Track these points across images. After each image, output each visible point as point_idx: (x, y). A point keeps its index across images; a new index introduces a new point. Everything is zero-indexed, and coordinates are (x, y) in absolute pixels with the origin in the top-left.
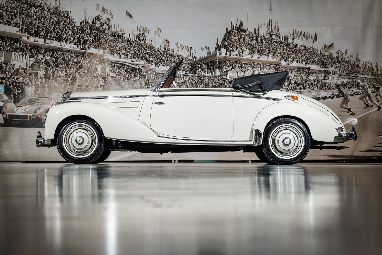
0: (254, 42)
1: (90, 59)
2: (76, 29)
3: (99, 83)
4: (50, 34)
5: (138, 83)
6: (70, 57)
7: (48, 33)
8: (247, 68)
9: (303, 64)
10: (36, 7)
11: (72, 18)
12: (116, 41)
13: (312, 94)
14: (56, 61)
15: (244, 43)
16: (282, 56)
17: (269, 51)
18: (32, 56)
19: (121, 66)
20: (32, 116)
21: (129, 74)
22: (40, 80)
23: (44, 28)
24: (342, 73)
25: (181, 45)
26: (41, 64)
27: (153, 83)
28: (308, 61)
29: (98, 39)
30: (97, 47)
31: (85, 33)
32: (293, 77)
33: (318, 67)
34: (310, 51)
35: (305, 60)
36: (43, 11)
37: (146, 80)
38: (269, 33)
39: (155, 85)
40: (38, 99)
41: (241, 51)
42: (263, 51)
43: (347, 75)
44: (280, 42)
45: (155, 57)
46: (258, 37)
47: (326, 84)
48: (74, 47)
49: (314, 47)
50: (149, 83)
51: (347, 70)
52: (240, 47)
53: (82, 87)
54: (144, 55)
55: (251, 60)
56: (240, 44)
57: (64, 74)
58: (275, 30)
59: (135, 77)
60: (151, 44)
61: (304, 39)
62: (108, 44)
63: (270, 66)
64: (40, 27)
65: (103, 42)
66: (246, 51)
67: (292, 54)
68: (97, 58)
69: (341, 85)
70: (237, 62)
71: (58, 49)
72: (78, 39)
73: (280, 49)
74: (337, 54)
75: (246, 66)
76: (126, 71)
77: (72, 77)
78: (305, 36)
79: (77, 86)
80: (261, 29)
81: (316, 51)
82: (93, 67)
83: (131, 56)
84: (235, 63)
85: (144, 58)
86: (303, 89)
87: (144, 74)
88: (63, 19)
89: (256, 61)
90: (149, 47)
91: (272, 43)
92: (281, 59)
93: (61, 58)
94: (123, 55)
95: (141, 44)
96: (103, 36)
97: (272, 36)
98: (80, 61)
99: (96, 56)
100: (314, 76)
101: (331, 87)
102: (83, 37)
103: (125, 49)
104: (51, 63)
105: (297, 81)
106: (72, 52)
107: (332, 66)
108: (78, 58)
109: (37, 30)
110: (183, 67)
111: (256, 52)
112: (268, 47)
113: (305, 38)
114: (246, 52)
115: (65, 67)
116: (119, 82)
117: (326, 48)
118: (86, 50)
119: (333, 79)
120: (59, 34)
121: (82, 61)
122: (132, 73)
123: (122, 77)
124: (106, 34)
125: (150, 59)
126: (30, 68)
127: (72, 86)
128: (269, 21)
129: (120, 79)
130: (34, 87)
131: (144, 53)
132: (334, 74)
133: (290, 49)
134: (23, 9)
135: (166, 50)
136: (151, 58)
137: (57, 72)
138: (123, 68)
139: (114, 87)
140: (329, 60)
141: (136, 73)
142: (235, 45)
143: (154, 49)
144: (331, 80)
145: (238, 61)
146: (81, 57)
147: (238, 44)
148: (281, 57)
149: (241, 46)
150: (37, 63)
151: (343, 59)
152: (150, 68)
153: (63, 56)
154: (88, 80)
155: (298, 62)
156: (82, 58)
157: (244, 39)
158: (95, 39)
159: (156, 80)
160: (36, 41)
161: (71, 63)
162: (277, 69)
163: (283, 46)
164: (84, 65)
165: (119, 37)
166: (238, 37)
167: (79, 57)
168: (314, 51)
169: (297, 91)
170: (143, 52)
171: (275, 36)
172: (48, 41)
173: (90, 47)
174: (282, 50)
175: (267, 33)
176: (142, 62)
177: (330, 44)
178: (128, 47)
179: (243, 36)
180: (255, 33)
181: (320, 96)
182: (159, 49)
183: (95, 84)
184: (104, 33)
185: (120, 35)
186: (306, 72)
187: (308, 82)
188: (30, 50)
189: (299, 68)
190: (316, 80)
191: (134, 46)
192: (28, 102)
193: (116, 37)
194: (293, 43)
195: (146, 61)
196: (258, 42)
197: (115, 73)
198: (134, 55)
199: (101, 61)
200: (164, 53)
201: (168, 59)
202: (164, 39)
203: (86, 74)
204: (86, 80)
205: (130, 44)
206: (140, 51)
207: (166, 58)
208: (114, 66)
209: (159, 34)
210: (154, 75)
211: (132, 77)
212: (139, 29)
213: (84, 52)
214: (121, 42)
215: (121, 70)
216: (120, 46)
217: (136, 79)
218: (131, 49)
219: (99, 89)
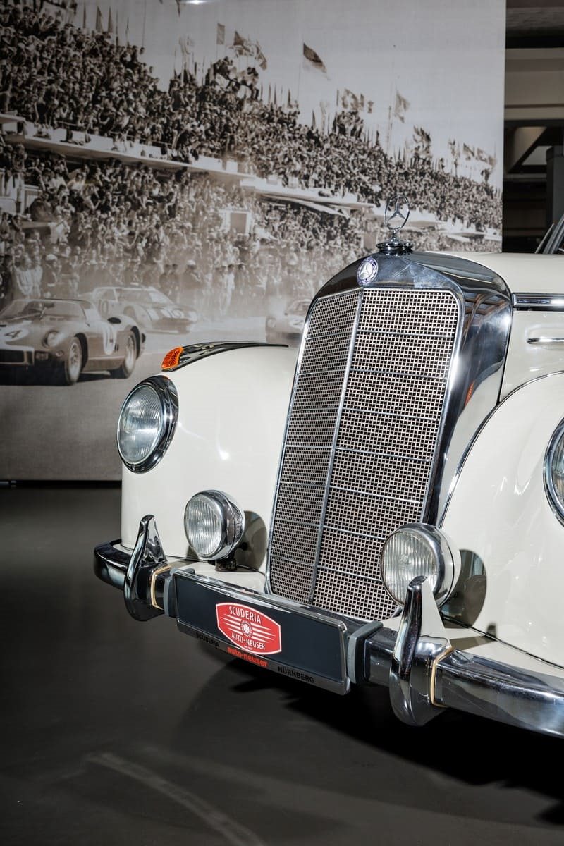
1: (200, 190)
2: (158, 101)
3: (225, 259)
4: (84, 114)
5: (339, 259)
6: (142, 182)
7: (77, 111)
10: (42, 36)
11: (147, 68)
12: (275, 134)
14: (102, 194)
18: (33, 180)
19: (290, 209)
20: (36, 352)
21: (312, 231)
22: (56, 250)
23: (66, 98)
25: (465, 146)
26: (58, 204)
29: (222, 130)
30: (221, 153)
31: (186, 111)
36: (63, 46)
37: (362, 249)
40: (52, 306)
45: (389, 181)
48: (152, 153)
53: (177, 271)
54: (357, 178)
57: (124, 231)
59: (330, 242)
60: (377, 144)
62: (252, 145)
64: (53, 95)
65: (238, 138)
68: (219, 186)
71: (108, 160)
72: (165, 130)
76: (304, 223)
77: (148, 242)
82: (208, 211)
83: (317, 179)
85: (356, 186)
87: (356, 234)
88: (120, 69)
90: (370, 154)
93: (116, 185)
94: (296, 176)
95: (347, 145)
96: (237, 121)
98: (171, 194)
99: (217, 180)
102: (179, 125)
103: (302, 158)
104: (88, 199)
106: (146, 169)
108: (166, 185)
109: (44, 103)
110: (471, 213)
115: (128, 212)
116: (283, 255)
118: (187, 161)
120: (109, 116)
122: (320, 229)
123: (292, 242)
124: (244, 114)
125: (373, 188)
126: (29, 215)
127: (148, 267)
130: (39, 272)
131: (355, 172)
134: (5, 40)
135: (421, 161)
136: (377, 186)
137: (105, 228)
138: (296, 214)
139: (267, 270)
141: (333, 229)
143: (385, 157)
146: (174, 181)
150: (48, 200)
152: (372, 215)
153: (122, 179)
154: (195, 251)
156: (177, 186)
160: (44, 134)
161: (145, 199)
164: (181, 205)
165: (285, 124)
167: (167, 183)
170: (354, 167)
172: (78, 136)
173: (200, 153)
176: (351, 198)
178: (311, 154)
182: (401, 158)
183: (216, 262)
184: (241, 110)
185: (287, 117)
188: (28, 164)
191: (328, 150)
192: (24, 313)
193: (275, 124)
195: (361, 195)
197: (272, 229)
198: (328, 177)
199: (232, 196)
200: (415, 170)
201: (425, 190)
202: (415, 128)
203: (187, 233)
204: (188, 249)
205: (315, 143)
206: (343, 165)
207: (420, 185)
208: (269, 208)
209: (402, 115)
210: (384, 236)
211: (319, 241)
212: (343, 99)
213: (181, 169)
214: (288, 139)
215: (290, 220)
216: (286, 151)
217: (333, 246)
218: (319, 158)
219: (226, 276)
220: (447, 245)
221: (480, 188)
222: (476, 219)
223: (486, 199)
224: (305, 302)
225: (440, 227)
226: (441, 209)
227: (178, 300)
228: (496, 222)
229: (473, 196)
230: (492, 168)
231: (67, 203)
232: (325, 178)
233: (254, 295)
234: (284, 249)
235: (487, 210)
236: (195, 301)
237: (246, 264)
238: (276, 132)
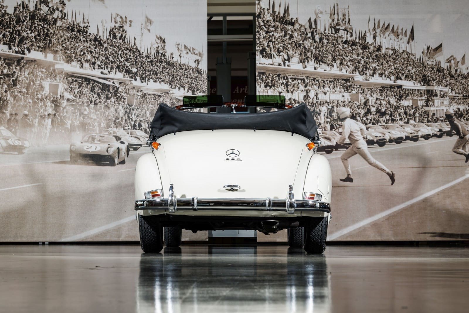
0: (308, 42)
1: (31, 70)
2: (7, 19)
3: (45, 110)
5: (113, 111)
8: (296, 85)
9: (390, 79)
12: (75, 38)
13: (406, 131)
15: (292, 43)
16: (355, 65)
17: (334, 57)
19: (84, 81)
21: (97, 94)
24: (457, 95)
25: (185, 46)
27: (137, 110)
28: (399, 74)
29: (45, 36)
30: (43, 49)
31: (23, 25)
32: (374, 101)
33: (416, 84)
34: (403, 58)
35: (394, 73)
37: (126, 105)
38: (333, 27)
39: (140, 115)
41: (286, 58)
42: (324, 57)
43: (465, 98)
44: (351, 43)
45: (142, 66)
46: (315, 34)
47: (429, 113)
48: (3, 49)
49: (409, 50)
50: (132, 111)
51: (466, 90)
52: (285, 51)
53: (17, 117)
54: (123, 64)
55: (303, 72)
56: (284, 44)
58: (344, 22)
59: (108, 101)
60: (135, 44)
61: (392, 36)
62: (62, 44)
63: (335, 83)
65: (53, 40)
66: (295, 56)
67: (373, 62)
68: (43, 68)
69: (455, 115)
70: (279, 76)
72: (11, 36)
73: (351, 54)
74: (448, 62)
75: (294, 83)
76: (92, 90)
78: (394, 32)
79: (8, 115)
80: (320, 21)
81: (413, 58)
82: (36, 83)
83: (100, 64)
84: (276, 77)
85: (123, 69)
86: (390, 121)
87: (123, 96)
89: (311, 74)
90: (130, 50)
91: (339, 44)
92: (353, 70)
94: (87, 63)
95: (117, 45)
96: (53, 31)
97: (339, 32)
98: (14, 72)
99: (41, 65)
100: (409, 100)
101: (438, 118)
102: (19, 33)
103: (91, 52)
105: (380, 108)
106: (0, 58)
107: (440, 83)
108: (11, 67)
110: (189, 84)
111: (311, 59)
112: (331, 51)
113: (394, 36)
114: (295, 59)
116: (80, 108)
117: (430, 53)
118: (24, 53)
119: (442, 104)
121: (17, 72)
122: (101, 92)
123: (85, 101)
124: (58, 27)
125: (132, 69)
128: (334, 7)
129: (81, 103)
131: (122, 60)
132: (443, 96)
133: (369, 55)
135: (160, 55)
136: (135, 69)
138: (87, 84)
139: (71, 117)
140: (435, 73)
141: (109, 93)
142: (276, 48)
143: (139, 52)
144: (437, 107)
145: (281, 75)
146: (16, 65)
147: (282, 45)
148: (353, 67)
149: (286, 49)
151: (458, 71)
152: (132, 85)
154: (28, 106)
155: (381, 77)
156: (18, 68)
157: (291, 36)
158: (39, 35)
159: (143, 105)
162: (347, 88)
163: (357, 48)
164: (20, 79)
165: (81, 33)
166: (282, 33)
167: (12, 66)
168: (409, 57)
169: (381, 124)
170: (122, 58)
171: (344, 33)
173: (31, 49)
174: (355, 56)
175: (331, 27)
176: (120, 76)
177: (437, 46)
178: (96, 50)
179: (289, 32)
180: (311, 27)
181: (420, 134)
182: (149, 52)
183: (40, 112)
184: (55, 25)
185: (82, 28)
186: (396, 92)
187: (399, 110)
189: (384, 87)
190: (412, 106)
191: (106, 47)
193: (75, 33)
194: (374, 45)
195: (125, 74)
196: (315, 42)
197: (73, 93)
198: (106, 63)
199: (50, 74)
200: (156, 60)
201: (162, 71)
202: (156, 36)
203: (24, 95)
204: (24, 104)
205: (99, 44)
206: (115, 56)
207: (159, 68)
208: (72, 81)
209: (148, 28)
210: (139, 97)
211: (101, 100)
212: (115, 19)
213: (20, 58)
214: (83, 41)
215: (84, 88)
216: (82, 48)
217: (109, 103)
218: (101, 52)
220: (176, 103)
221: (194, 70)
222: (192, 87)
223: (198, 76)
224: (93, 136)
225: (171, 92)
226: (172, 82)
227: (18, 135)
228: (204, 89)
229: (190, 75)
230: (201, 59)
232: (104, 64)
233: (63, 131)
234: (81, 104)
235: (198, 82)
236: (28, 135)
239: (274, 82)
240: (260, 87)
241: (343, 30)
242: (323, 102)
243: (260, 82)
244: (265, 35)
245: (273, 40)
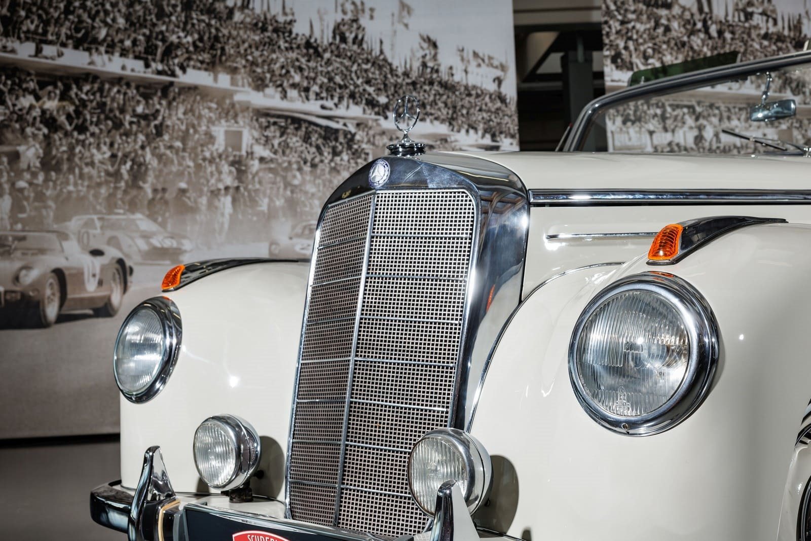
0: (698, 38)
1: (189, 106)
2: (138, 11)
3: (219, 180)
4: (55, 26)
6: (124, 100)
7: (47, 23)
8: (679, 118)
12: (269, 44)
14: (78, 113)
15: (668, 41)
16: (784, 78)
19: (290, 124)
20: (6, 292)
21: (315, 147)
22: (27, 176)
23: (34, 9)
25: (474, 52)
26: (28, 125)
29: (212, 41)
30: (211, 66)
31: (170, 21)
38: (741, 10)
40: (23, 239)
44: (775, 37)
45: (396, 92)
46: (709, 22)
48: (134, 68)
52: (657, 56)
54: (361, 89)
56: (655, 44)
57: (104, 153)
59: (335, 158)
60: (382, 52)
62: (246, 56)
64: (19, 5)
65: (229, 49)
68: (211, 101)
71: (84, 76)
72: (147, 42)
75: (675, 113)
76: (306, 139)
77: (133, 164)
82: (199, 129)
83: (318, 91)
85: (361, 98)
87: (363, 149)
90: (373, 63)
91: (753, 40)
92: (781, 87)
93: (94, 104)
94: (295, 89)
95: (349, 54)
96: (227, 31)
97: (753, 18)
98: (158, 111)
99: (208, 95)
102: (164, 36)
104: (62, 119)
106: (128, 85)
108: (151, 102)
109: (8, 14)
110: (485, 123)
115: (109, 132)
116: (284, 174)
118: (173, 74)
120: (84, 28)
122: (323, 143)
123: (294, 160)
124: (236, 23)
125: (379, 99)
127: (134, 192)
130: (7, 201)
131: (359, 82)
135: (429, 70)
136: (383, 97)
137: (83, 150)
139: (268, 191)
141: (338, 144)
142: (640, 51)
143: (390, 67)
146: (160, 97)
147: (651, 45)
148: (781, 81)
149: (659, 52)
150: (17, 121)
152: (379, 128)
153: (101, 96)
154: (186, 173)
156: (164, 102)
157: (668, 29)
160: (9, 49)
161: (128, 118)
163: (787, 47)
164: (169, 123)
165: (281, 34)
166: (650, 23)
167: (152, 99)
170: (358, 78)
171: (762, 19)
172: (49, 50)
175: (737, 10)
176: (356, 111)
178: (310, 64)
179: (663, 21)
180: (701, 10)
182: (408, 66)
183: (210, 184)
184: (231, 19)
185: (282, 25)
191: (329, 60)
193: (269, 34)
195: (366, 108)
196: (710, 38)
197: (271, 146)
198: (330, 89)
199: (225, 111)
200: (422, 79)
201: (435, 100)
202: (420, 35)
203: (177, 153)
204: (178, 170)
205: (315, 53)
206: (346, 76)
207: (429, 96)
208: (267, 124)
209: (406, 21)
211: (323, 158)
212: (342, 5)
213: (167, 84)
214: (284, 49)
215: (290, 136)
216: (283, 62)
217: (339, 162)
219: (222, 199)
221: (493, 97)
222: (491, 129)
223: (500, 108)
225: (453, 138)
226: (453, 120)
227: (169, 227)
228: (512, 131)
229: (486, 105)
230: (504, 75)
231: (38, 124)
232: (327, 90)
233: (255, 219)
234: (285, 167)
235: (501, 119)
236: (189, 228)
237: (245, 185)
238: (271, 42)
239: (638, 113)
240: (614, 123)
241: (761, 14)
242: (730, 147)
243: (614, 116)
244: (619, 28)
245: (635, 37)
